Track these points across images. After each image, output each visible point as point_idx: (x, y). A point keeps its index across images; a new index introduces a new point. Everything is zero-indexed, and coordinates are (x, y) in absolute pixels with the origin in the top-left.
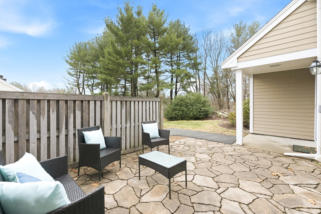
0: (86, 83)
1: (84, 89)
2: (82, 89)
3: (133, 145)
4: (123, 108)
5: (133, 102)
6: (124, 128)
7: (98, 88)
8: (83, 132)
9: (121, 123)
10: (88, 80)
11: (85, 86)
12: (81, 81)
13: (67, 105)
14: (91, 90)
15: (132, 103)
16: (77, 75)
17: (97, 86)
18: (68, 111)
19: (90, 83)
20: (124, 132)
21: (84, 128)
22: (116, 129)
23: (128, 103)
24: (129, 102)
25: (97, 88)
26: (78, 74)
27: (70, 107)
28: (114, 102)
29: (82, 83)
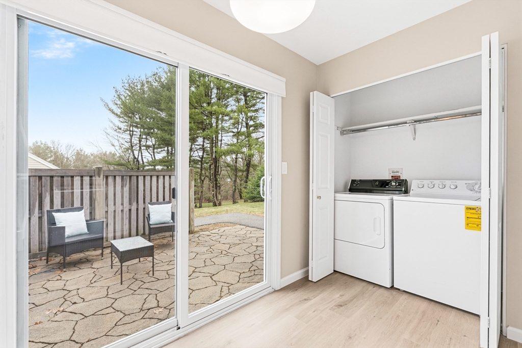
0: (143, 142)
1: (141, 152)
2: (138, 152)
3: (142, 232)
4: (126, 184)
5: (142, 177)
6: (126, 210)
7: (164, 150)
8: (53, 213)
9: (122, 204)
10: (146, 139)
11: (142, 148)
12: (135, 140)
13: (42, 182)
14: (151, 155)
15: (141, 179)
16: (130, 131)
17: (161, 148)
18: (43, 189)
19: (149, 143)
20: (126, 215)
21: (65, 208)
22: (115, 211)
23: (134, 179)
24: (136, 177)
25: (162, 151)
26: (131, 129)
27: (45, 184)
28: (111, 177)
29: (138, 142)
